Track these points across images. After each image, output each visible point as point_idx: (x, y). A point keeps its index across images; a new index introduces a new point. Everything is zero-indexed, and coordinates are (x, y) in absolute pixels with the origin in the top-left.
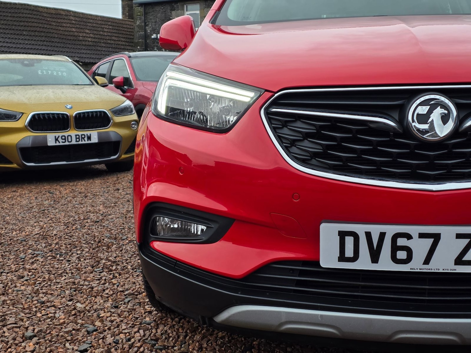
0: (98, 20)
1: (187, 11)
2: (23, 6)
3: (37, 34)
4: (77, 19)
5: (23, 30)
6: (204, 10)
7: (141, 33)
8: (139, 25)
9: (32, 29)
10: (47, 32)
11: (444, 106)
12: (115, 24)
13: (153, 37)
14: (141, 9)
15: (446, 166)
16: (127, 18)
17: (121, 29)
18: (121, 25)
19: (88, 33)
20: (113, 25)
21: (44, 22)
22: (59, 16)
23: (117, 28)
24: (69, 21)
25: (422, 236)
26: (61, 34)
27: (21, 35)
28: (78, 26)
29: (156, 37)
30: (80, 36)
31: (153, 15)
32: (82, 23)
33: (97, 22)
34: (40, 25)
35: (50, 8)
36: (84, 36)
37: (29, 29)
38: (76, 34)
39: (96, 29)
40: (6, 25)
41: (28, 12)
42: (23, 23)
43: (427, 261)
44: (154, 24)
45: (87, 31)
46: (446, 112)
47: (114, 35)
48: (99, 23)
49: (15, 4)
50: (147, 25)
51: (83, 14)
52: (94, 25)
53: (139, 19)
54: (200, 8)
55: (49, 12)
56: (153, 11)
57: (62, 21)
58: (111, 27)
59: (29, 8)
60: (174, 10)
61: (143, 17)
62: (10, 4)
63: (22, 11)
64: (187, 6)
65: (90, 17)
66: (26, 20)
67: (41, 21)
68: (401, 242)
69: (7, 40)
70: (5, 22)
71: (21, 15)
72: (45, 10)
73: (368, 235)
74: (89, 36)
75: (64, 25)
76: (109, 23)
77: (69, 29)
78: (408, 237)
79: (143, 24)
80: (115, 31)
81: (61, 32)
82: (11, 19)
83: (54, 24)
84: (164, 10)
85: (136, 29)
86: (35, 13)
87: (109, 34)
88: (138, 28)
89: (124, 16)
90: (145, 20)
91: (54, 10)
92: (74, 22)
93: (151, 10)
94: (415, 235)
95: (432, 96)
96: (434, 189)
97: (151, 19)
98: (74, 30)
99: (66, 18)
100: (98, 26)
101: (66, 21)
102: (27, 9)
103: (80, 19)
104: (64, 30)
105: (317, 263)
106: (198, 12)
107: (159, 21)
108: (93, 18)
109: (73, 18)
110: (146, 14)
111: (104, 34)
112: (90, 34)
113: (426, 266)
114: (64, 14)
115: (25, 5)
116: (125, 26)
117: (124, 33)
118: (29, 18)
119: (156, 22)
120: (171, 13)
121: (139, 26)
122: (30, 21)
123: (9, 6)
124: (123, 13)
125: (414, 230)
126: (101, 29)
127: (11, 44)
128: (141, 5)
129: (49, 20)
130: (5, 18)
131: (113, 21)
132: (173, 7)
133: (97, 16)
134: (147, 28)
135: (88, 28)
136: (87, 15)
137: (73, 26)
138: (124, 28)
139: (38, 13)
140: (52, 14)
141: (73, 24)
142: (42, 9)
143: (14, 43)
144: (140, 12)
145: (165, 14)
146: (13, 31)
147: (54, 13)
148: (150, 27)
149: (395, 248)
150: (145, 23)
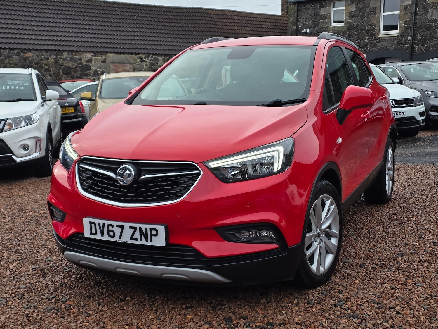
0: (258, 18)
1: (334, 7)
2: (196, 10)
3: (204, 34)
4: (240, 18)
5: (193, 31)
6: (349, 6)
7: (294, 28)
8: (292, 21)
9: (201, 29)
10: (213, 32)
11: (130, 170)
12: (273, 21)
13: (303, 31)
14: (294, 7)
15: (129, 197)
16: (286, 13)
17: (278, 24)
18: (279, 21)
19: (248, 30)
20: (271, 21)
21: (211, 22)
22: (225, 17)
23: (274, 24)
24: (233, 21)
25: (117, 226)
26: (224, 33)
27: (191, 35)
28: (240, 24)
29: (306, 32)
30: (240, 33)
31: (304, 12)
32: (244, 22)
33: (257, 19)
34: (208, 26)
35: (218, 10)
36: (244, 33)
37: (198, 29)
38: (237, 31)
39: (255, 26)
40: (180, 27)
41: (199, 14)
42: (194, 25)
43: (120, 237)
44: (305, 20)
45: (248, 28)
46: (130, 173)
47: (271, 30)
48: (259, 20)
49: (190, 8)
50: (299, 21)
51: (246, 13)
52: (255, 22)
53: (292, 16)
54: (345, 4)
55: (217, 14)
56: (305, 9)
57: (226, 21)
58: (269, 24)
59: (201, 11)
60: (323, 7)
61: (296, 14)
62: (186, 8)
63: (195, 14)
64: (334, 3)
65: (251, 16)
66: (197, 22)
67: (209, 22)
68: (111, 228)
69: (180, 40)
70: (180, 25)
71: (193, 18)
72: (214, 12)
73: (99, 224)
74: (248, 33)
75: (228, 24)
76: (268, 20)
77: (232, 28)
78: (113, 226)
79: (296, 20)
80: (273, 27)
81: (225, 31)
82: (185, 21)
83: (220, 24)
84: (314, 7)
85: (290, 25)
86: (205, 15)
87: (267, 30)
88: (292, 24)
89: (283, 12)
90: (297, 17)
91: (222, 12)
92: (237, 21)
93: (303, 8)
94: (115, 226)
95: (126, 166)
96: (122, 206)
97: (302, 16)
98: (236, 28)
99: (231, 18)
100: (257, 23)
101: (230, 21)
102: (199, 12)
103: (243, 18)
104: (227, 28)
105: (83, 234)
106: (343, 8)
107: (310, 17)
108: (254, 16)
109: (237, 18)
110: (298, 11)
111: (262, 30)
112: (249, 31)
113: (120, 239)
114: (229, 14)
115: (197, 8)
116: (282, 22)
117: (281, 28)
118: (199, 20)
119: (306, 18)
120: (320, 9)
121: (292, 23)
122: (200, 22)
123: (184, 10)
124: (282, 10)
125: (114, 223)
126: (260, 26)
127: (182, 43)
128: (294, 3)
129: (216, 20)
130: (180, 21)
131: (272, 17)
132: (322, 4)
133: (258, 14)
134: (299, 23)
135: (249, 26)
136: (249, 13)
137: (236, 25)
138: (281, 23)
139: (208, 15)
140: (219, 15)
141: (236, 23)
142: (211, 11)
143: (185, 42)
144: (293, 9)
145: (315, 11)
146: (185, 32)
147: (221, 14)
148: (302, 23)
149: (109, 231)
150: (297, 19)
